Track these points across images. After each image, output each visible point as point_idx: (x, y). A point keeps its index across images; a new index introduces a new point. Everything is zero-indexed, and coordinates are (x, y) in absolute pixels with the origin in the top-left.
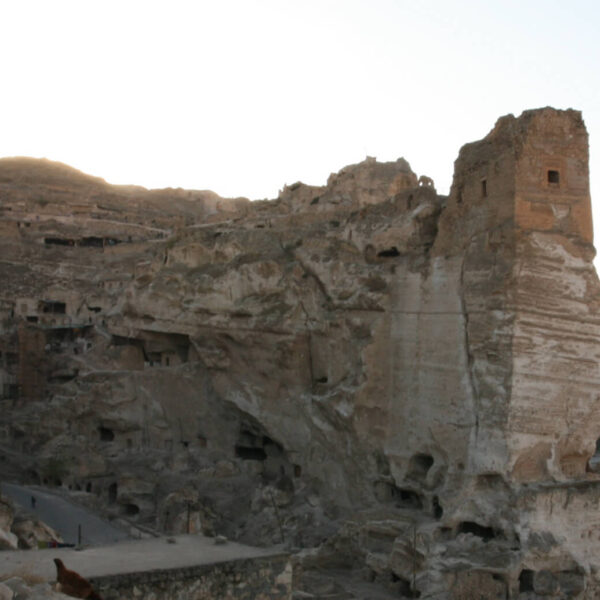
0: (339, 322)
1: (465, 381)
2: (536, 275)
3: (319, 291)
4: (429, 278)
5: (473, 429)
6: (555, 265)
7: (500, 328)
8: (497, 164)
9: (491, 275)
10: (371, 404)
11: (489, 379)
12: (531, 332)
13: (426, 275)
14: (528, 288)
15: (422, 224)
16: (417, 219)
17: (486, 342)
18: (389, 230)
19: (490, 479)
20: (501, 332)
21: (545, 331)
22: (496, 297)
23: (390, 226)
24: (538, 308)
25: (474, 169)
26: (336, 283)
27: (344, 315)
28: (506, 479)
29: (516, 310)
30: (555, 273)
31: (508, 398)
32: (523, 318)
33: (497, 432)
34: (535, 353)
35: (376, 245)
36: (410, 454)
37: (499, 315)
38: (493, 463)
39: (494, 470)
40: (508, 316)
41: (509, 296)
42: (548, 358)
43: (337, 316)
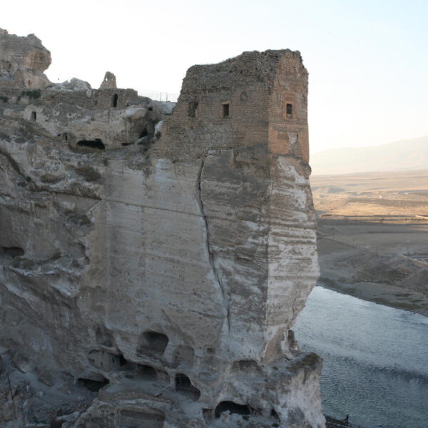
0: (46, 203)
1: (211, 276)
2: (281, 192)
3: (12, 169)
4: (150, 176)
5: (226, 320)
6: (290, 183)
7: (254, 237)
8: (244, 93)
9: (241, 189)
10: (94, 284)
11: (238, 278)
12: (278, 241)
13: (147, 173)
14: (276, 204)
15: (133, 124)
16: (130, 119)
17: (236, 246)
18: (92, 122)
19: (245, 364)
20: (256, 241)
21: (285, 239)
22: (248, 209)
23: (93, 119)
24: (283, 220)
25: (210, 91)
26: (34, 165)
27: (51, 197)
28: (259, 364)
29: (269, 223)
30: (291, 190)
31: (265, 298)
32: (274, 230)
33: (255, 326)
34: (280, 258)
35: (77, 134)
36: (140, 331)
37: (253, 226)
38: (250, 352)
39: (251, 357)
40: (262, 228)
41: (263, 211)
42: (288, 261)
43: (44, 198)
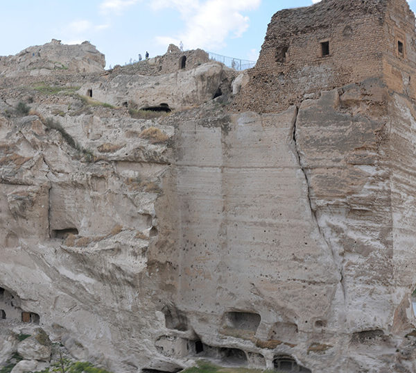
0: (105, 174)
1: (315, 235)
4: (230, 133)
5: (339, 285)
6: (407, 126)
7: (372, 183)
12: (400, 188)
13: (226, 130)
14: (395, 145)
15: (206, 82)
16: (202, 77)
17: (349, 197)
19: (365, 335)
21: (407, 187)
22: (361, 152)
24: (403, 165)
25: (303, 32)
27: (109, 166)
28: (387, 333)
29: (390, 166)
30: (407, 133)
31: (390, 255)
33: (381, 288)
34: (403, 208)
38: (375, 319)
39: (376, 325)
40: (381, 172)
41: (382, 152)
42: (411, 213)
